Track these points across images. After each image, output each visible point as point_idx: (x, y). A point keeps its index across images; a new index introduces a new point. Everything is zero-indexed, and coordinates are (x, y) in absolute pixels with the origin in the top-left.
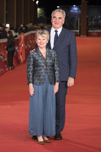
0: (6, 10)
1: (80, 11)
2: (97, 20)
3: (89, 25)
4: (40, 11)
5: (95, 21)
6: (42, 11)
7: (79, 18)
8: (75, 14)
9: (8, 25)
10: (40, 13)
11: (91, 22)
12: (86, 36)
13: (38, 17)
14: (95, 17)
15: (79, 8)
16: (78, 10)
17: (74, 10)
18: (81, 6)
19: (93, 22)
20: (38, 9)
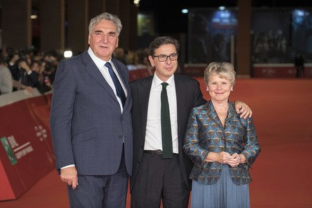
0: (66, 19)
1: (234, 21)
2: (274, 41)
3: (257, 50)
4: (144, 20)
5: (269, 42)
6: (148, 21)
7: (232, 37)
8: (225, 28)
9: (68, 54)
10: (144, 24)
11: (260, 45)
12: (248, 76)
13: (140, 33)
14: (270, 33)
15: (232, 12)
16: (230, 18)
17: (221, 19)
18: (237, 8)
19: (266, 45)
20: (140, 17)
